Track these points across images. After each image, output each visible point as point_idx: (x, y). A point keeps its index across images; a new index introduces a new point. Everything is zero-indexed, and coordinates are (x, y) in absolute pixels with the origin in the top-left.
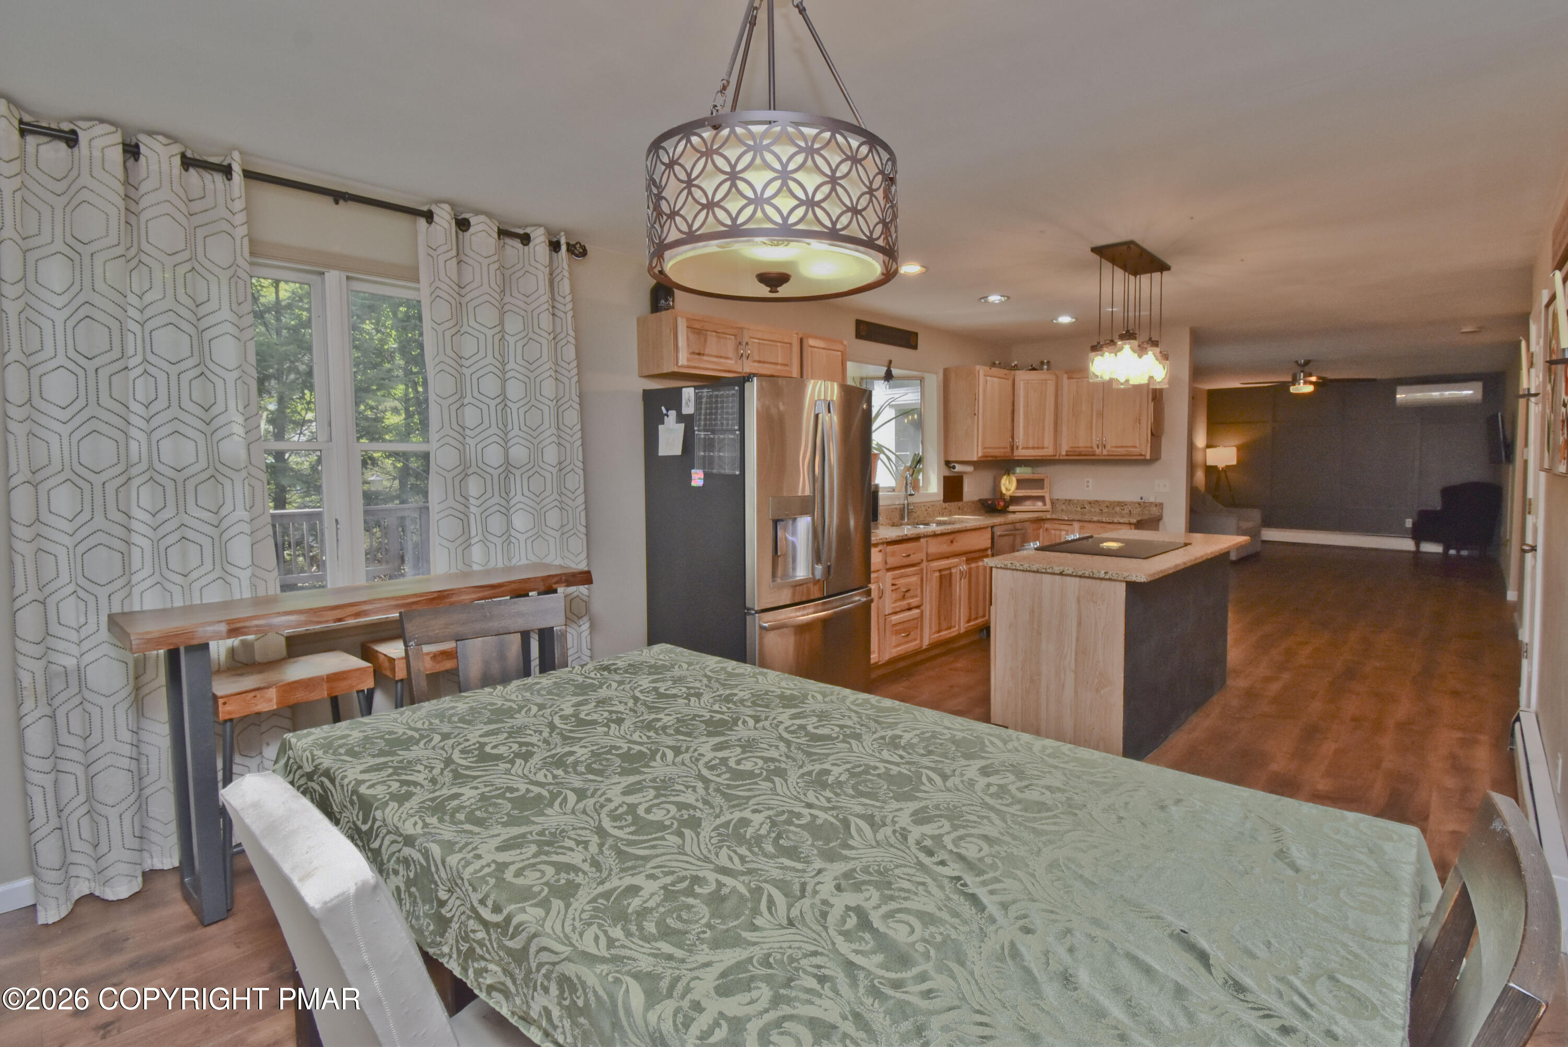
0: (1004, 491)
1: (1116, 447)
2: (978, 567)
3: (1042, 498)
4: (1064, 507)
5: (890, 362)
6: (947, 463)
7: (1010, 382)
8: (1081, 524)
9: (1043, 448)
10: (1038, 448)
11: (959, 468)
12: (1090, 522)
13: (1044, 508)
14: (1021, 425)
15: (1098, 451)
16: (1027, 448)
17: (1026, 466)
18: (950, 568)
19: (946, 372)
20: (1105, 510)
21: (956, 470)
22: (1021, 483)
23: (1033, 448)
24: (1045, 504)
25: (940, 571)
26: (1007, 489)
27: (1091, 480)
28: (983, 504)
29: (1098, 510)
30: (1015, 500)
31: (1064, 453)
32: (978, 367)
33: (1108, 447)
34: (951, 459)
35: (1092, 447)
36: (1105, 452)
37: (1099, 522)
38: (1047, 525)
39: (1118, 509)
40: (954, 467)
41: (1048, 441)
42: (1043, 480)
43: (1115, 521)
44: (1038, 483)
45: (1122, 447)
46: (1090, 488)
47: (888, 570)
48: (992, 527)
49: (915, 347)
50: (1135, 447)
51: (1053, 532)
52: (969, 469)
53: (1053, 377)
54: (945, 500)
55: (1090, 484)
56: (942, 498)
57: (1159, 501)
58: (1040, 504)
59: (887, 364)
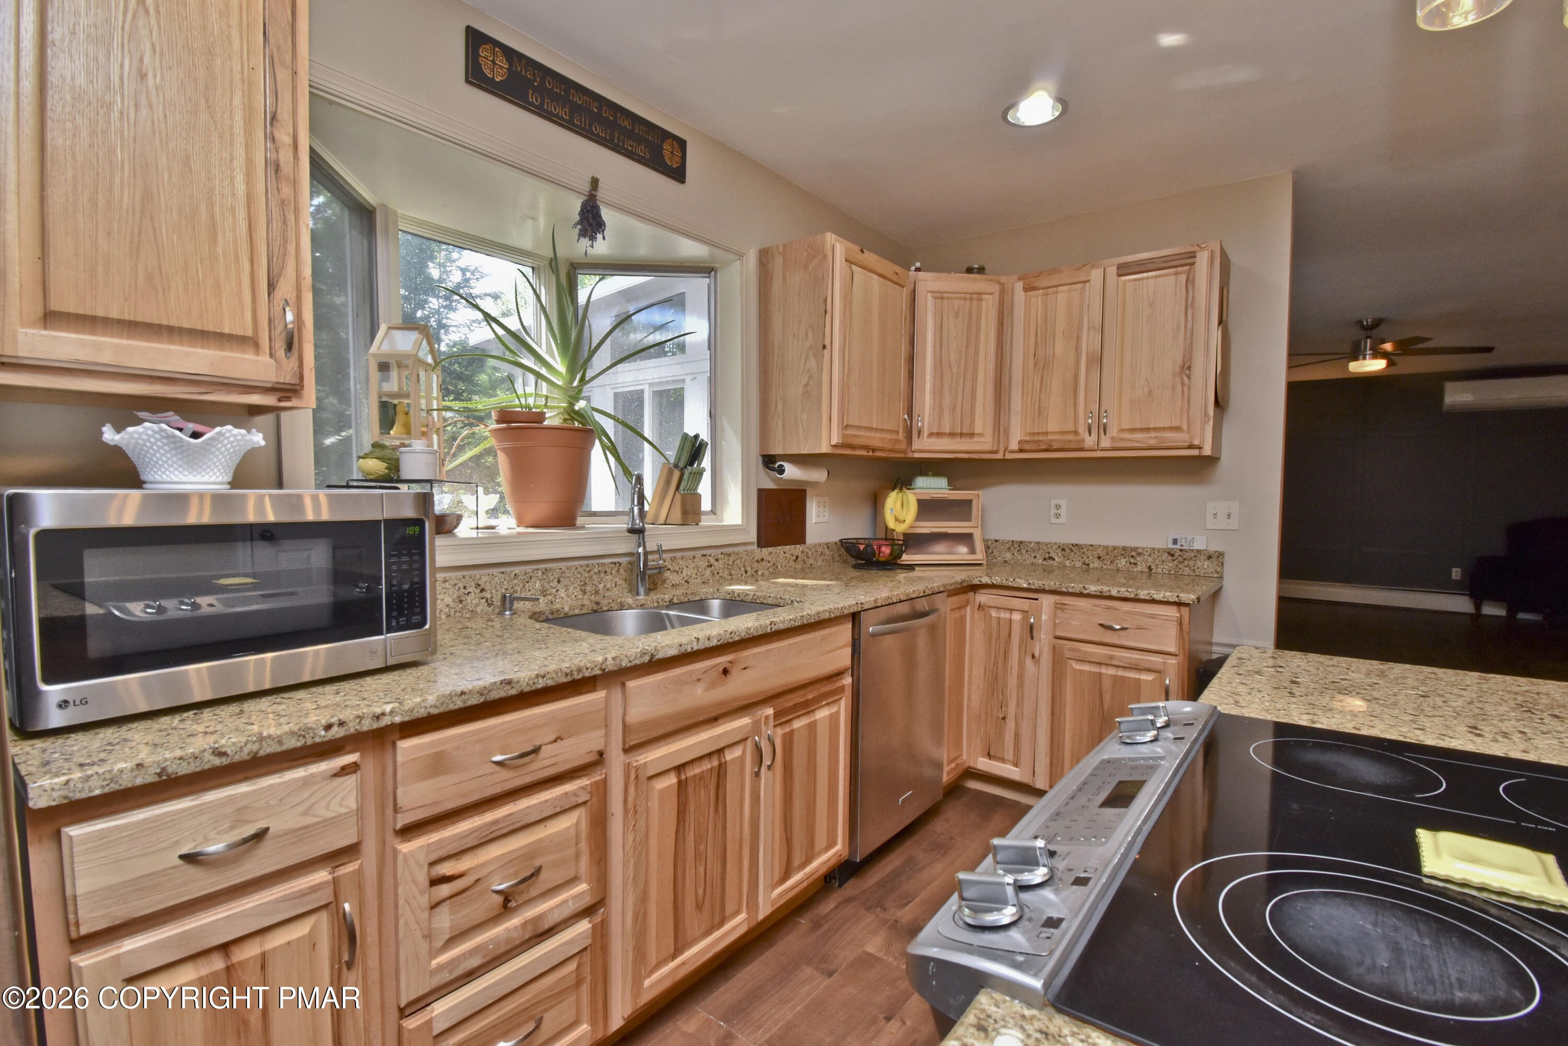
0: (891, 524)
1: (1133, 430)
2: (812, 726)
3: (966, 538)
4: (1008, 556)
5: (595, 183)
6: (769, 461)
7: (905, 292)
8: (1057, 598)
9: (972, 435)
10: (961, 435)
11: (791, 472)
12: (1081, 595)
13: (970, 558)
14: (928, 386)
15: (1090, 441)
16: (939, 435)
17: (937, 474)
18: (720, 751)
19: (765, 258)
20: (1096, 564)
21: (785, 476)
22: (927, 508)
23: (952, 435)
24: (973, 551)
25: (679, 768)
26: (897, 520)
27: (1063, 503)
28: (848, 550)
29: (1078, 564)
30: (913, 541)
31: (1014, 446)
32: (830, 238)
33: (1113, 431)
34: (777, 450)
35: (1076, 432)
36: (1105, 443)
37: (1100, 596)
38: (982, 597)
39: (1122, 563)
40: (781, 471)
41: (983, 422)
42: (969, 502)
43: (1143, 594)
44: (961, 509)
45: (1147, 430)
46: (1063, 520)
47: (409, 831)
48: (855, 617)
49: (678, 174)
50: (1177, 429)
51: (994, 614)
52: (818, 475)
53: (995, 288)
54: (764, 541)
55: (1063, 511)
56: (753, 536)
57: (1213, 547)
58: (963, 549)
59: (586, 188)
